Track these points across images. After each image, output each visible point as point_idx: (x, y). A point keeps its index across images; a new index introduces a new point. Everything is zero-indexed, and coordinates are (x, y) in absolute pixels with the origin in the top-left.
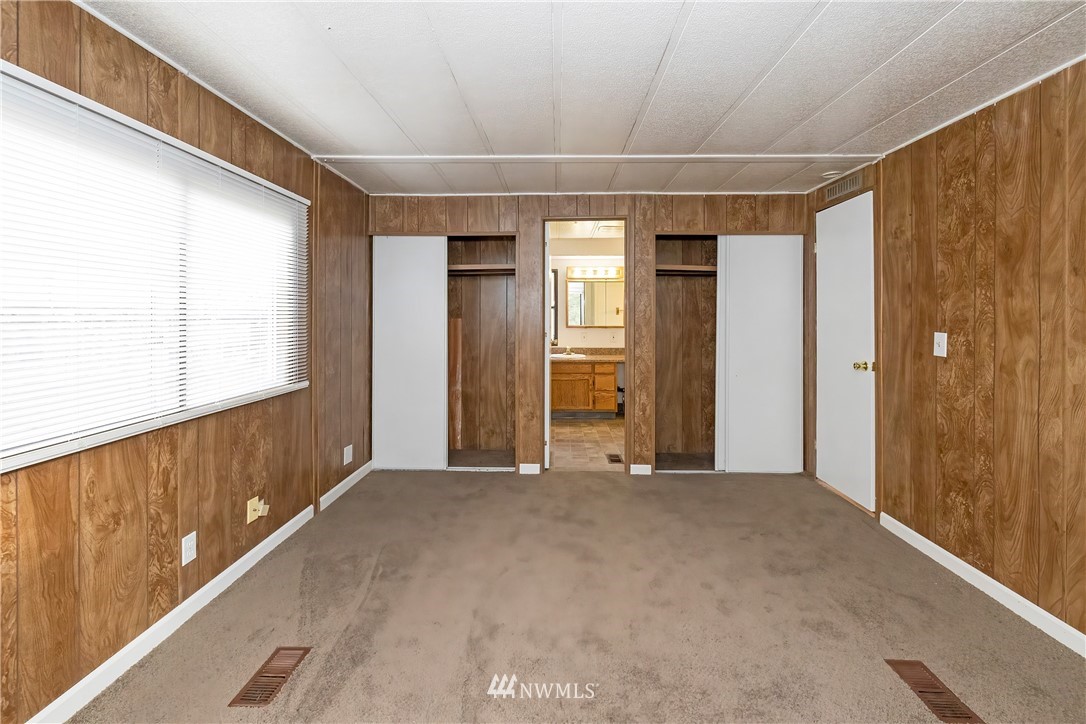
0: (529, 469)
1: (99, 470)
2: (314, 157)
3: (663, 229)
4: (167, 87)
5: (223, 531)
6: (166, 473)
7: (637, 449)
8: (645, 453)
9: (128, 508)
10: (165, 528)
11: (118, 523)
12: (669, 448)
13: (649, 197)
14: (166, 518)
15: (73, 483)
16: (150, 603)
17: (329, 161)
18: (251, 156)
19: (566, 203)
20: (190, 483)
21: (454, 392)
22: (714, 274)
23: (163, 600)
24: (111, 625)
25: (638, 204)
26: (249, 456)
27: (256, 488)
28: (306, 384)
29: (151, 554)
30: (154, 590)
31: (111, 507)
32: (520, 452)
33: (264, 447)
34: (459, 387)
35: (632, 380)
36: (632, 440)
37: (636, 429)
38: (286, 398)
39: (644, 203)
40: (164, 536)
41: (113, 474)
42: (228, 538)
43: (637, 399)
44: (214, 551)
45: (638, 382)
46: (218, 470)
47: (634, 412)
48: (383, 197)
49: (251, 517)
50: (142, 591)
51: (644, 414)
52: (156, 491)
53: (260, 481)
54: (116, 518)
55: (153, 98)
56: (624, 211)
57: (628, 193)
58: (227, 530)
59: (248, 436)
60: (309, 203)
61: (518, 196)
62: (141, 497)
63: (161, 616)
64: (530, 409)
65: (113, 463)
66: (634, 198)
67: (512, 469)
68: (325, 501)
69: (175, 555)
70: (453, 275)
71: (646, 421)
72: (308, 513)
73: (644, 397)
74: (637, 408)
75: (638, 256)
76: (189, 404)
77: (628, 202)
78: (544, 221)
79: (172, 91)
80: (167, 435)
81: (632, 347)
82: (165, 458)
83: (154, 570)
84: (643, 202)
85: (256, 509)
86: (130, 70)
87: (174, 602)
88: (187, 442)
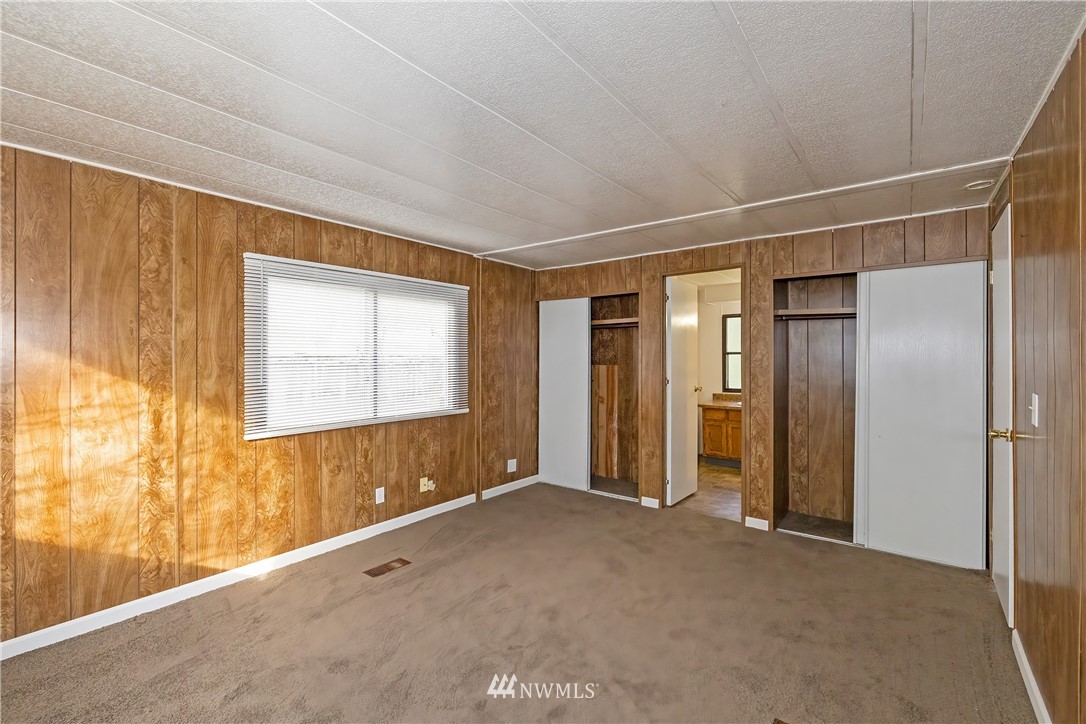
0: (650, 502)
1: (331, 442)
2: (475, 255)
3: (782, 273)
4: (366, 242)
5: (402, 492)
6: (366, 451)
7: (754, 502)
8: (762, 507)
9: (345, 464)
10: (366, 480)
11: (339, 471)
12: (825, 512)
13: (766, 242)
14: (366, 475)
15: (318, 446)
16: (357, 517)
17: (489, 255)
18: (422, 267)
19: (682, 258)
20: (381, 459)
21: (612, 429)
22: (853, 316)
23: (365, 518)
24: (336, 520)
25: (754, 249)
26: (420, 452)
27: (427, 472)
28: (467, 410)
29: (357, 492)
30: (359, 511)
31: (336, 462)
32: (642, 486)
33: (433, 448)
34: (615, 425)
35: (748, 430)
36: (748, 491)
37: (752, 481)
38: (451, 419)
39: (761, 249)
40: (365, 485)
41: (337, 447)
42: (406, 497)
43: (753, 450)
44: (397, 502)
45: (754, 432)
46: (399, 454)
47: (750, 464)
48: (543, 272)
49: (423, 489)
50: (352, 510)
51: (761, 466)
52: (360, 459)
53: (430, 467)
54: (339, 468)
55: (358, 252)
56: (740, 259)
57: (743, 240)
58: (405, 492)
59: (421, 439)
60: (468, 288)
61: (641, 257)
62: (352, 460)
63: (363, 527)
64: (651, 448)
65: (337, 440)
66: (749, 244)
67: (636, 500)
68: (487, 494)
69: (372, 497)
70: (594, 329)
71: (763, 475)
72: (471, 499)
73: (761, 450)
74: (753, 460)
75: (754, 302)
76: (379, 415)
77: (744, 249)
78: (664, 277)
79: (369, 244)
80: (367, 430)
81: (748, 397)
82: (366, 442)
83: (360, 501)
84: (759, 247)
85: (426, 485)
86: (345, 241)
87: (371, 523)
88: (380, 436)
